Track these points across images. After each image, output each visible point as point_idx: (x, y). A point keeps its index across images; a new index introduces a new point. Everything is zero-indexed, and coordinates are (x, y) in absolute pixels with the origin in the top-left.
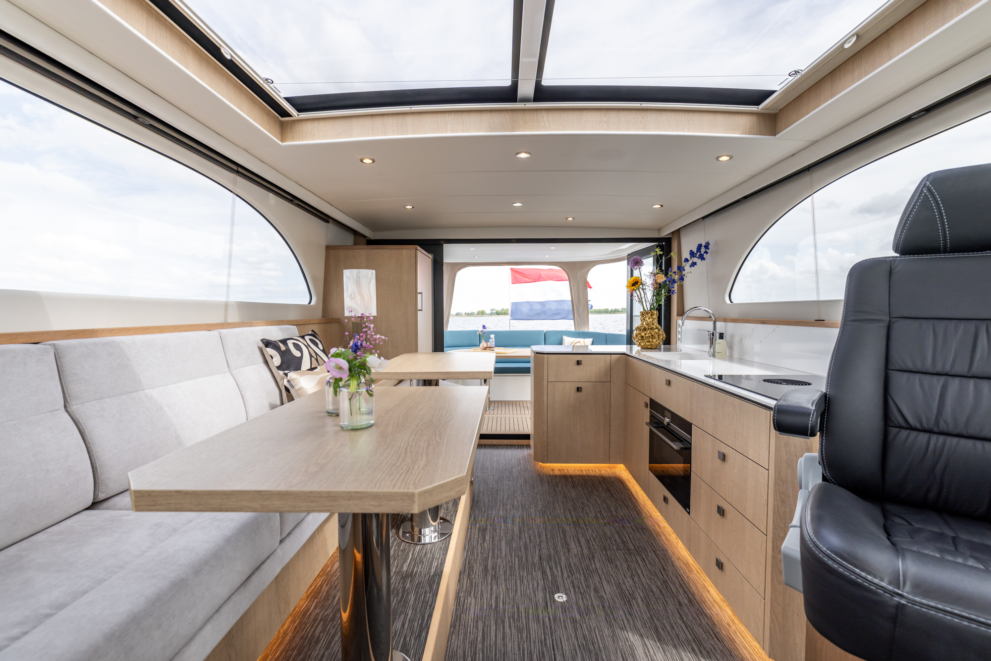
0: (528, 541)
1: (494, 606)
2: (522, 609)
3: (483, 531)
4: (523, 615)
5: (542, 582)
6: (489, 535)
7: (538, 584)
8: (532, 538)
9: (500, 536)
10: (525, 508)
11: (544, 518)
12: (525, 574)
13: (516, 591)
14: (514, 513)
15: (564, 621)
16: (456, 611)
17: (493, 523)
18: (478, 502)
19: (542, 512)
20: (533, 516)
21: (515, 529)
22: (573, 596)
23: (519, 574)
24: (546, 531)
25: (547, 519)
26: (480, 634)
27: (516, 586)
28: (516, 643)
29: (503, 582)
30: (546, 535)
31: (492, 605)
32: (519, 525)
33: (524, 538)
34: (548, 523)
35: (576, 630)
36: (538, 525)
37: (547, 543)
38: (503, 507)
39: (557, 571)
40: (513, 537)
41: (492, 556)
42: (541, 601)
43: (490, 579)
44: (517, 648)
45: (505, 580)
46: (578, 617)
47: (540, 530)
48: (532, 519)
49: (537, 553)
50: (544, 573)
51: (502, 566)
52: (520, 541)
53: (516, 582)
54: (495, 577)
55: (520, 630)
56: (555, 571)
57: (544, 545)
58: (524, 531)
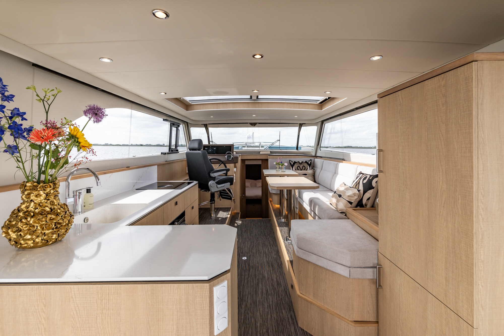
0: (254, 279)
1: (267, 255)
2: (258, 255)
3: (279, 284)
4: (257, 254)
5: (250, 262)
6: (275, 281)
7: (252, 261)
8: (252, 280)
9: (269, 281)
10: (254, 303)
11: (243, 295)
12: (256, 264)
13: (260, 259)
14: (262, 299)
15: (245, 253)
16: (279, 254)
17: (274, 290)
18: (290, 310)
19: (243, 299)
20: (250, 296)
21: (261, 286)
22: (240, 258)
23: (259, 264)
24: (244, 285)
25: (241, 294)
26: (270, 249)
27: (260, 260)
28: (260, 249)
29: (265, 262)
30: (244, 282)
31: (268, 256)
32: (258, 288)
33: (256, 280)
34: (241, 291)
35: (242, 251)
36: (247, 289)
37: (245, 278)
38: (270, 305)
39: (243, 266)
40: (262, 281)
41: (271, 271)
42: (251, 257)
43: (270, 263)
44: (259, 248)
45: (264, 262)
46: (241, 254)
47: (247, 285)
48: (250, 293)
49: (250, 273)
50: (249, 265)
51: (266, 267)
52: (258, 278)
53: (260, 262)
54: (268, 263)
55: (259, 251)
56: (244, 266)
57: (247, 277)
58: (256, 284)
